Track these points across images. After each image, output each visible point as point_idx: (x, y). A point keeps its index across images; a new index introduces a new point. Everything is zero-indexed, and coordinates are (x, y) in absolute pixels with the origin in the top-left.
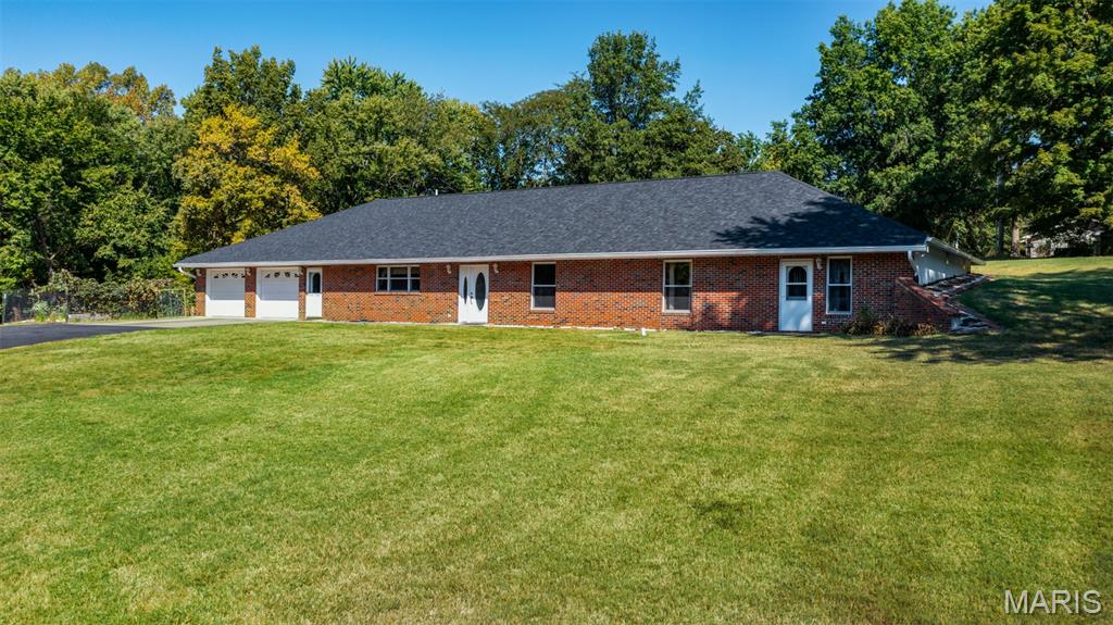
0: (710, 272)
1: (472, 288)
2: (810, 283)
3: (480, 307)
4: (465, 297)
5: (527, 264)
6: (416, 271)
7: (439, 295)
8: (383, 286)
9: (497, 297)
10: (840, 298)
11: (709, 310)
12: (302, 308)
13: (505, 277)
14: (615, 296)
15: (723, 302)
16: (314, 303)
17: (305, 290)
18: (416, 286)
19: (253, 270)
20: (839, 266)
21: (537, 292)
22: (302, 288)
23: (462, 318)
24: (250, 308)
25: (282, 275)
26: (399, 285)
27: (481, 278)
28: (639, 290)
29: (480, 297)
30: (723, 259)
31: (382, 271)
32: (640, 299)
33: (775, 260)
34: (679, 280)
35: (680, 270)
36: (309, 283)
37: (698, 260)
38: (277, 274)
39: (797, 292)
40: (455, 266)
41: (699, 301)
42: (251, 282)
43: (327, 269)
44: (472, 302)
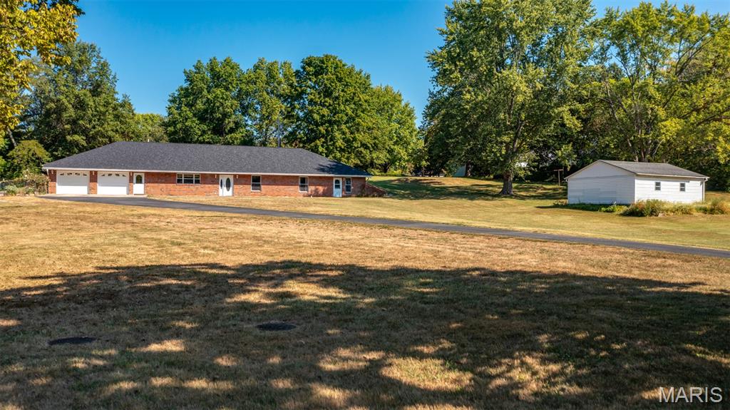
0: (314, 180)
1: (224, 183)
2: (341, 184)
3: (228, 190)
4: (221, 186)
5: (250, 176)
6: (197, 176)
7: (210, 185)
8: (179, 181)
9: (236, 186)
10: (348, 188)
11: (316, 191)
12: (130, 190)
13: (240, 180)
14: (284, 187)
15: (321, 189)
16: (139, 188)
17: (132, 182)
18: (197, 182)
19: (96, 172)
20: (348, 180)
21: (253, 185)
22: (131, 181)
23: (221, 194)
25: (114, 175)
26: (189, 181)
27: (228, 181)
28: (292, 185)
29: (228, 186)
30: (320, 177)
31: (180, 175)
32: (292, 188)
33: (332, 178)
34: (303, 182)
36: (135, 180)
37: (310, 177)
38: (110, 175)
39: (338, 187)
40: (218, 175)
41: (312, 188)
42: (94, 178)
43: (147, 174)
44: (225, 188)
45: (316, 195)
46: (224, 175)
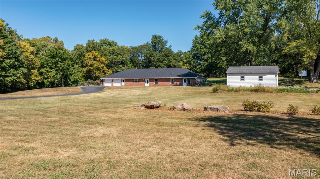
0: (176, 80)
1: (147, 82)
3: (148, 84)
5: (154, 79)
6: (139, 79)
7: (142, 82)
8: (134, 81)
9: (150, 83)
10: (189, 83)
12: (121, 84)
13: (151, 80)
15: (178, 83)
16: (123, 84)
18: (139, 81)
19: (113, 79)
20: (189, 79)
21: (155, 82)
22: (121, 82)
23: (145, 85)
24: (112, 84)
25: (118, 80)
26: (136, 81)
27: (148, 80)
29: (148, 83)
30: (178, 78)
31: (134, 79)
32: (168, 83)
33: (183, 78)
34: (172, 81)
35: (173, 79)
36: (122, 81)
37: (174, 78)
39: (185, 82)
40: (144, 79)
41: (175, 83)
42: (113, 81)
43: (125, 79)
44: (147, 83)
45: (176, 85)
46: (147, 79)
